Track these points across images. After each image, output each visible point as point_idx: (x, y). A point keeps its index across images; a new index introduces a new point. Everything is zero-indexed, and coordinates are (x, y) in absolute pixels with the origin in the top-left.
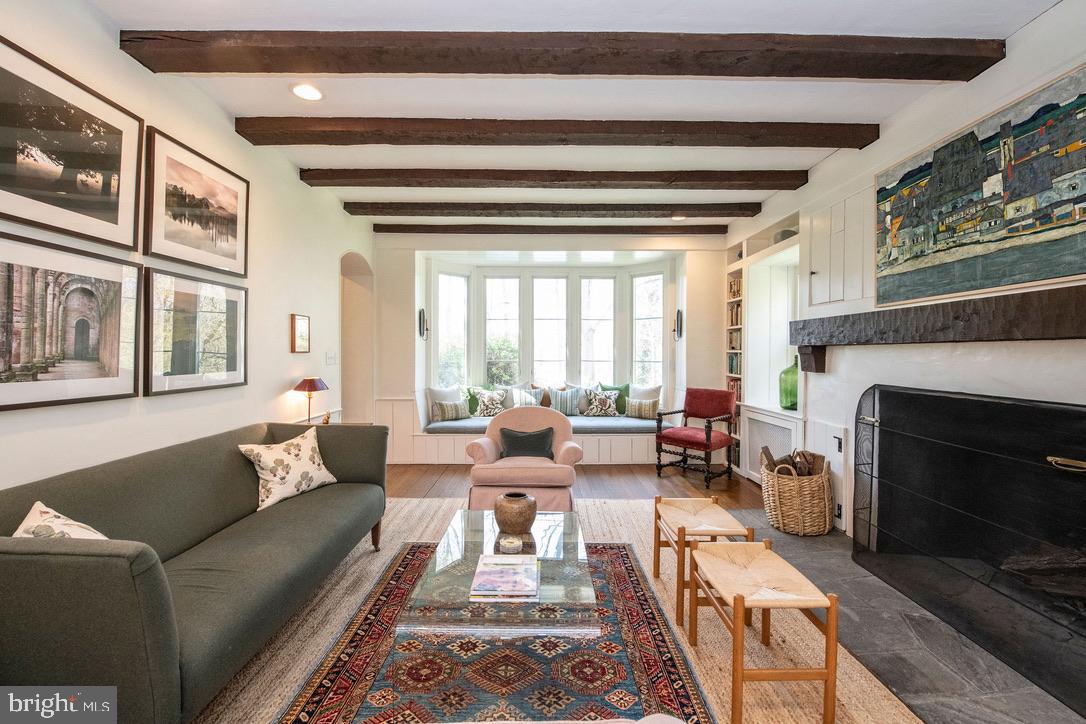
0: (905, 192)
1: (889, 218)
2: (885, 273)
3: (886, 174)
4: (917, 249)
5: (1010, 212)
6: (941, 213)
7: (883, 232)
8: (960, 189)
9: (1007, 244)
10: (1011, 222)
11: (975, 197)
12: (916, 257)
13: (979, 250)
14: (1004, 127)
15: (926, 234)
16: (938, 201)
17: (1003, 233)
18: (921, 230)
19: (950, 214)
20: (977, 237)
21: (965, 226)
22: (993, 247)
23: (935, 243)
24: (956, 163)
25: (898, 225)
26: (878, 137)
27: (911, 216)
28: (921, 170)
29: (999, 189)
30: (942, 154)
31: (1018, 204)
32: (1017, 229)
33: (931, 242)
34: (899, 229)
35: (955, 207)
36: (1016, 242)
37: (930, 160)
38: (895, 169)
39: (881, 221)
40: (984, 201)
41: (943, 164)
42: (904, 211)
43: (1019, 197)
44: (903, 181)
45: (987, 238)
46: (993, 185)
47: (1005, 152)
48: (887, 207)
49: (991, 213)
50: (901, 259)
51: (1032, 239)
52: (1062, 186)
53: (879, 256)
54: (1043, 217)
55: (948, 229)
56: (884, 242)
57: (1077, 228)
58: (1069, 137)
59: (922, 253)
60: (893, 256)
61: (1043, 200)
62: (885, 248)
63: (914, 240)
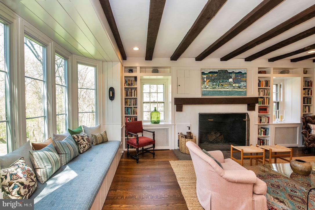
0: (211, 75)
1: (205, 79)
2: (204, 90)
3: (204, 69)
5: (234, 85)
6: (220, 82)
7: (203, 82)
8: (224, 79)
9: (233, 90)
10: (234, 87)
11: (227, 81)
12: (214, 88)
13: (228, 90)
14: (233, 72)
15: (216, 85)
16: (219, 79)
17: (233, 88)
18: (215, 83)
19: (222, 82)
20: (228, 87)
21: (225, 85)
22: (231, 90)
23: (218, 86)
24: (223, 74)
25: (208, 81)
27: (213, 80)
28: (214, 72)
29: (232, 81)
30: (220, 71)
31: (235, 84)
32: (235, 88)
33: (217, 86)
34: (209, 82)
35: (223, 81)
36: (235, 90)
37: (217, 71)
38: (210, 69)
39: (203, 79)
40: (229, 82)
41: (220, 73)
42: (210, 79)
43: (235, 83)
44: (210, 73)
45: (230, 88)
46: (231, 80)
47: (233, 76)
48: (205, 77)
49: (230, 84)
50: (209, 88)
51: (237, 90)
52: (242, 84)
53: (202, 86)
54: (239, 87)
55: (221, 85)
56: (204, 84)
57: (244, 90)
58: (243, 77)
59: (215, 88)
60: (207, 86)
61: (239, 85)
62: (204, 85)
63: (213, 85)
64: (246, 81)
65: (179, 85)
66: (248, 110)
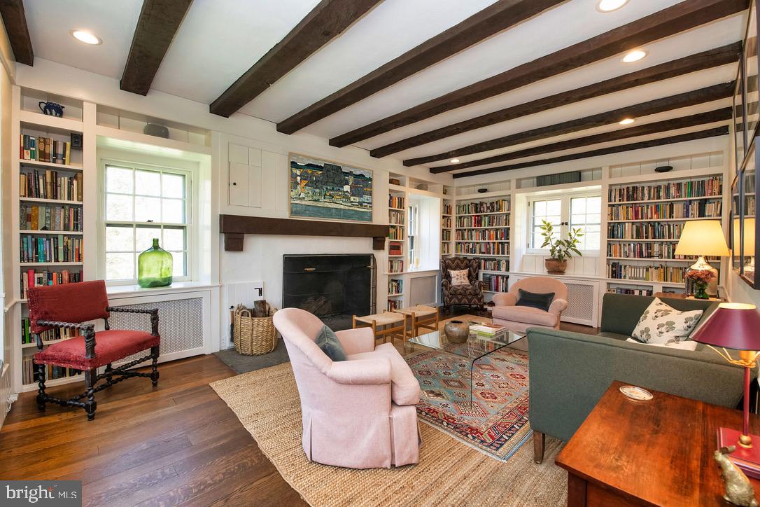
0: (310, 171)
1: (299, 178)
2: (296, 202)
3: (297, 155)
4: (315, 198)
5: (352, 199)
6: (327, 188)
7: (294, 185)
8: (335, 183)
9: (351, 208)
10: (352, 202)
11: (341, 189)
12: (315, 201)
13: (342, 207)
14: (350, 172)
15: (320, 194)
16: (326, 183)
17: (350, 204)
18: (318, 191)
19: (331, 191)
20: (341, 202)
21: (337, 197)
22: (347, 208)
23: (325, 198)
24: (333, 173)
25: (304, 184)
26: (290, 134)
27: (314, 184)
28: (317, 166)
29: (349, 191)
30: (328, 167)
31: (354, 198)
32: (354, 205)
33: (323, 198)
34: (305, 186)
35: (333, 189)
36: (354, 208)
37: (323, 165)
38: (309, 158)
39: (293, 176)
40: (344, 192)
41: (328, 171)
42: (309, 179)
43: (355, 196)
44: (309, 166)
46: (347, 188)
47: (351, 180)
48: (298, 173)
49: (345, 196)
50: (306, 199)
51: (358, 209)
52: (366, 197)
53: (293, 194)
54: (361, 204)
55: (330, 195)
56: (296, 188)
57: (368, 211)
58: (367, 186)
59: (318, 200)
60: (302, 196)
61: (361, 200)
62: (296, 191)
63: (314, 193)
64: (371, 194)
65: (235, 184)
66: (374, 249)
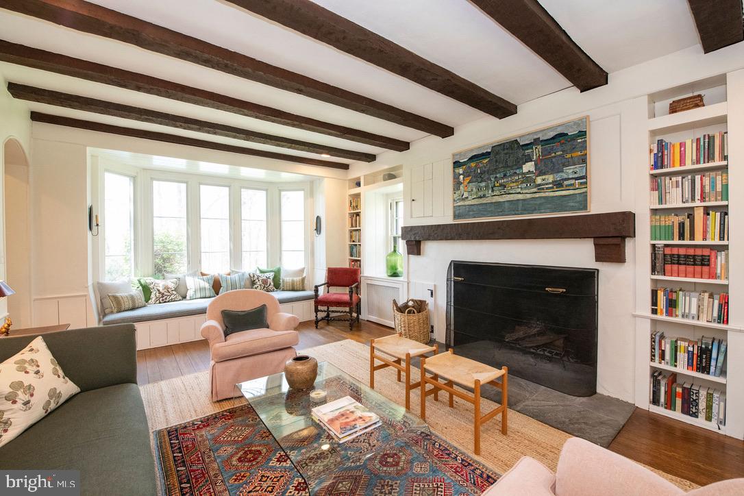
0: (473, 165)
1: (461, 177)
2: (459, 204)
3: (460, 154)
4: (481, 194)
5: (539, 180)
6: (496, 177)
7: (457, 185)
8: (508, 167)
9: (537, 195)
10: (539, 185)
11: (518, 171)
12: (481, 197)
13: (520, 197)
14: (535, 140)
15: (487, 187)
16: (495, 171)
17: (535, 190)
18: (483, 184)
19: (502, 178)
20: (519, 190)
21: (512, 185)
22: (529, 196)
23: (493, 191)
24: (506, 154)
25: (468, 181)
26: (453, 134)
27: (477, 177)
28: (483, 155)
29: (532, 169)
30: (497, 149)
31: (544, 177)
32: (543, 189)
33: (490, 192)
34: (468, 183)
35: (505, 175)
36: (542, 195)
37: (489, 150)
38: (472, 150)
39: (456, 177)
40: (523, 173)
41: (497, 154)
42: (472, 174)
43: (545, 174)
44: (472, 159)
45: (524, 191)
46: (529, 167)
47: (536, 152)
48: (461, 171)
49: (527, 180)
50: (470, 198)
51: (552, 194)
52: (569, 171)
53: (456, 195)
54: (558, 184)
55: (501, 185)
56: (458, 189)
57: (577, 192)
58: (573, 149)
59: (484, 196)
60: (466, 195)
61: (558, 177)
62: (459, 192)
63: (479, 189)
64: (584, 160)
65: (414, 200)
66: (597, 260)
